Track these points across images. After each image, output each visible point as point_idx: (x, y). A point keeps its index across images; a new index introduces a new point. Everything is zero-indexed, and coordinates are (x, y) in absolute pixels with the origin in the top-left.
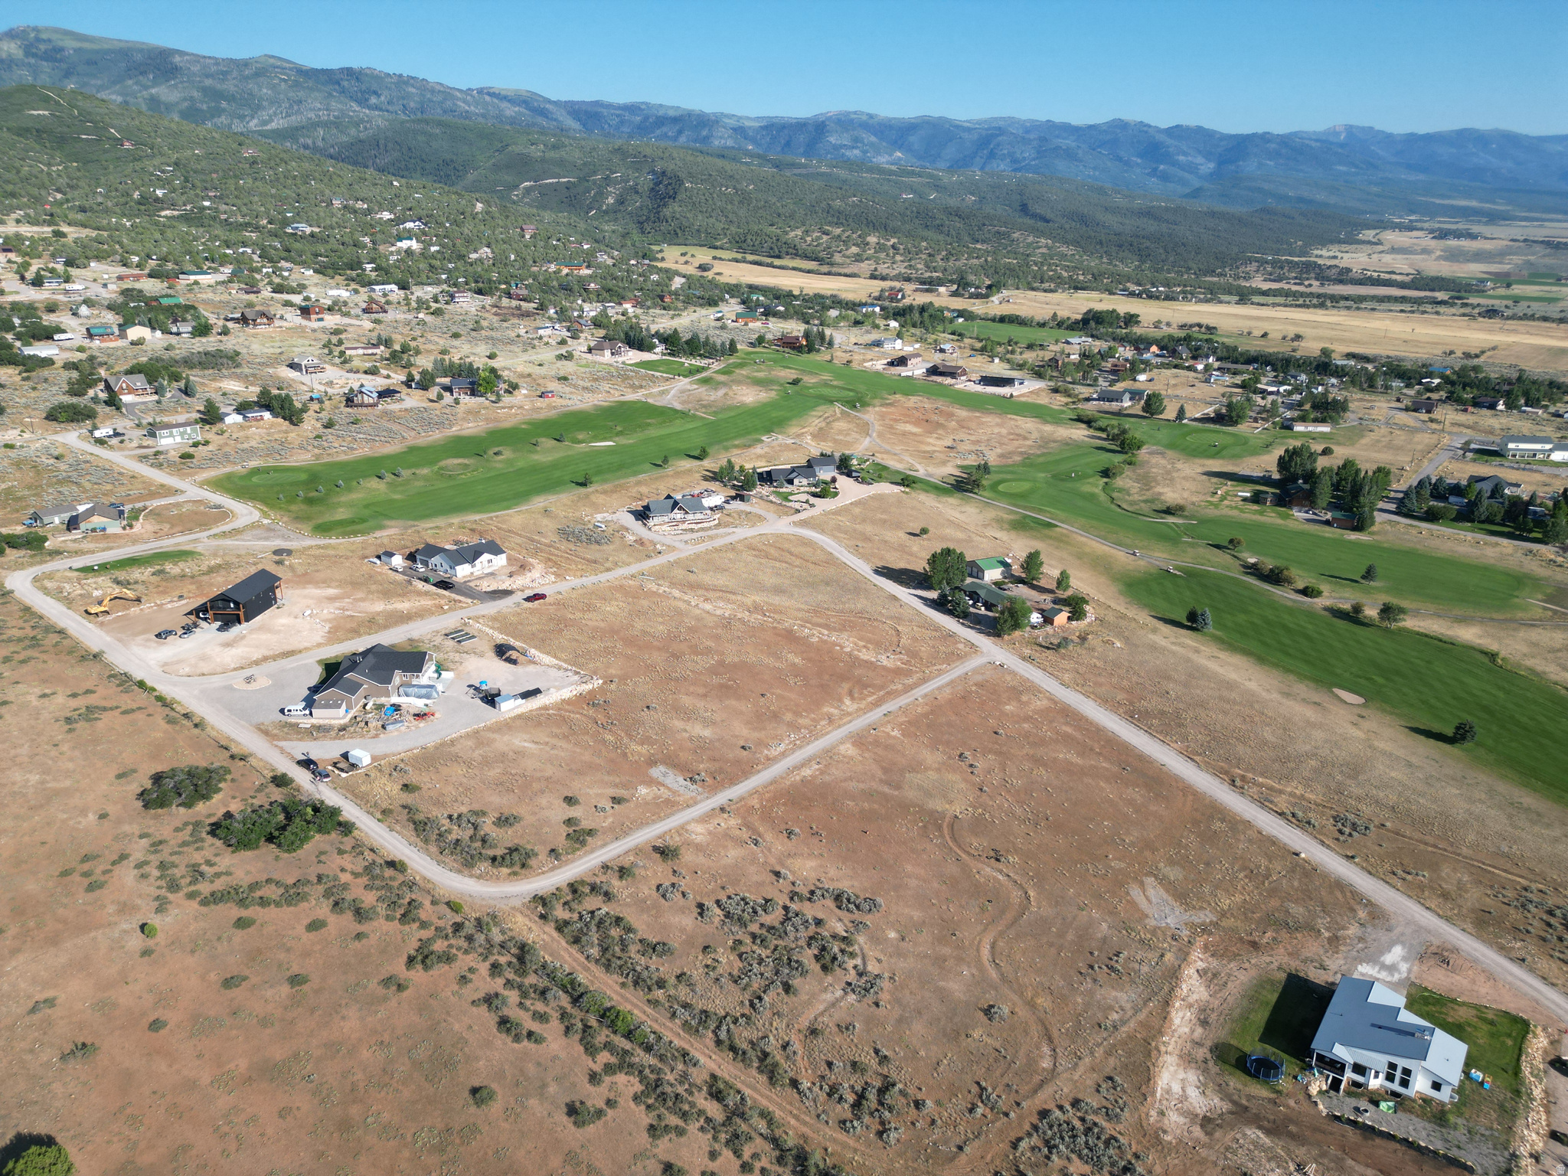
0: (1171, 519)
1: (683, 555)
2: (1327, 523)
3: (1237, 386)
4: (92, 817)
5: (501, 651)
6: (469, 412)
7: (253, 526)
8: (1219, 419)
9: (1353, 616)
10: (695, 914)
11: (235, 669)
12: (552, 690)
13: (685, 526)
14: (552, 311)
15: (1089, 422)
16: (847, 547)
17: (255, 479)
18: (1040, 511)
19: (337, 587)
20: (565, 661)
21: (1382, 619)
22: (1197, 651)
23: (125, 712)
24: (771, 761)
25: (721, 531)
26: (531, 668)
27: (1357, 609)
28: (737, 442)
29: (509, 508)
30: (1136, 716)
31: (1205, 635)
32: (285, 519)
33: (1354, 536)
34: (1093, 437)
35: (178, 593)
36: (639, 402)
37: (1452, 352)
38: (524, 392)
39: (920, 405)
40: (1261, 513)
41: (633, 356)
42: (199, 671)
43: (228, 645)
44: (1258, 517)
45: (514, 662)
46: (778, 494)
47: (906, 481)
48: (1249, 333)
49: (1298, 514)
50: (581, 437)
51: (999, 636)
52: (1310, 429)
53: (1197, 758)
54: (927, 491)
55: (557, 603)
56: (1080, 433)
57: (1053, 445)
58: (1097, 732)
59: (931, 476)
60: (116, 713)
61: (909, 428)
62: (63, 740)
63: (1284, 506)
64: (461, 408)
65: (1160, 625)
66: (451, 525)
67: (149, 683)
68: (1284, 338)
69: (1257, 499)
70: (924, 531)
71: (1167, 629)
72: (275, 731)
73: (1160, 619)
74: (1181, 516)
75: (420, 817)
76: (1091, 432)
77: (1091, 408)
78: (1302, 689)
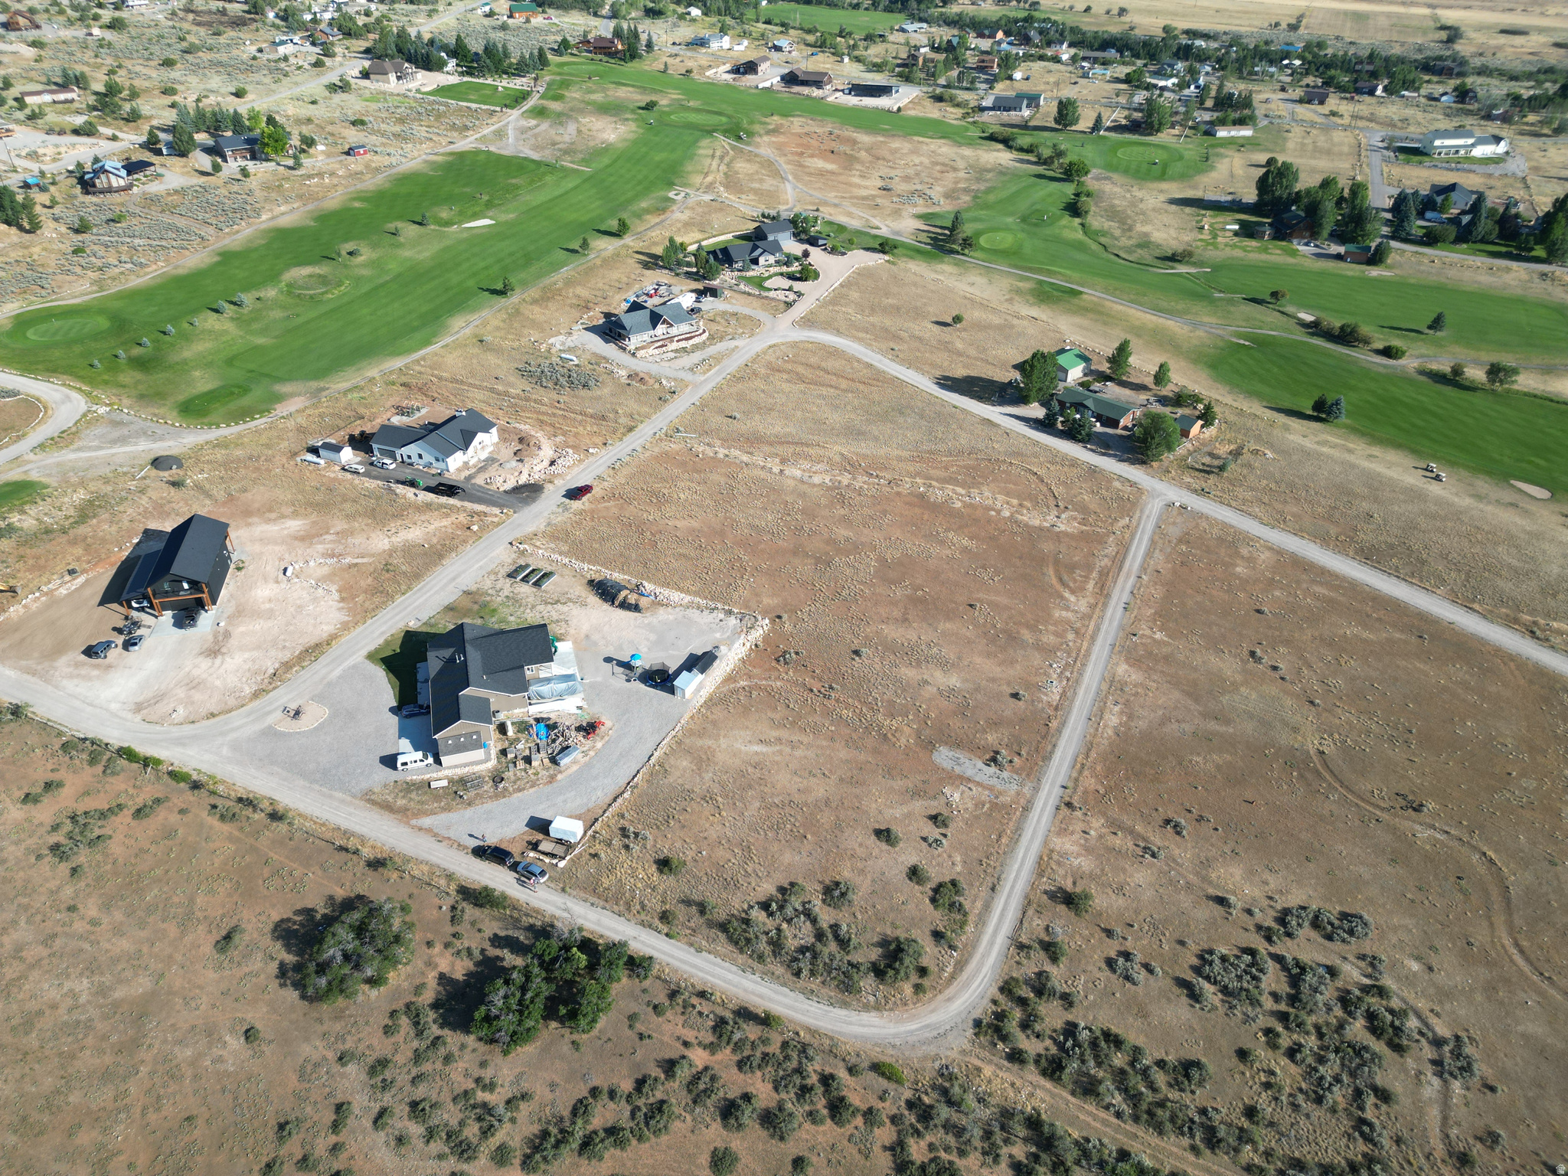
0: (1182, 269)
1: (705, 390)
2: (1339, 257)
3: (1118, 80)
4: (235, 1043)
5: (606, 591)
6: (267, 187)
7: (87, 420)
8: (1134, 127)
9: (1453, 379)
10: (1185, 1000)
11: (256, 695)
12: (723, 649)
13: (674, 346)
14: (271, 15)
15: (1006, 142)
16: (881, 352)
17: (31, 334)
18: (1050, 273)
19: (295, 514)
20: (696, 594)
21: (1492, 381)
22: (1350, 451)
23: (139, 813)
24: (1061, 708)
25: (720, 347)
26: (663, 614)
27: (1457, 371)
28: (644, 205)
29: (427, 342)
30: (1369, 556)
31: (1337, 426)
32: (126, 401)
33: (1374, 272)
34: (1022, 161)
35: (61, 567)
36: (477, 152)
37: (1277, 24)
38: (321, 148)
39: (807, 129)
40: (1266, 250)
41: (424, 81)
42: (203, 712)
43: (214, 650)
44: (1264, 257)
45: (636, 608)
46: (749, 281)
47: (884, 247)
48: (1071, 8)
49: (1303, 248)
50: (444, 214)
51: (1143, 463)
52: (1233, 133)
53: (1476, 606)
54: (912, 258)
55: (612, 495)
56: (1002, 157)
57: (989, 176)
58: (1353, 588)
59: (898, 233)
60: (125, 818)
61: (820, 164)
62: (77, 893)
63: (1282, 239)
64: (253, 183)
65: (1282, 419)
66: (372, 380)
67: (143, 749)
68: (1108, 12)
69: (1248, 231)
70: (957, 319)
71: (1295, 423)
72: (401, 802)
73: (1279, 410)
74: (1188, 263)
75: (721, 915)
76: (1014, 155)
77: (992, 120)
78: (1483, 485)
